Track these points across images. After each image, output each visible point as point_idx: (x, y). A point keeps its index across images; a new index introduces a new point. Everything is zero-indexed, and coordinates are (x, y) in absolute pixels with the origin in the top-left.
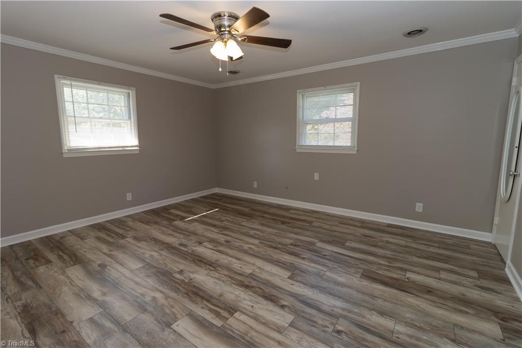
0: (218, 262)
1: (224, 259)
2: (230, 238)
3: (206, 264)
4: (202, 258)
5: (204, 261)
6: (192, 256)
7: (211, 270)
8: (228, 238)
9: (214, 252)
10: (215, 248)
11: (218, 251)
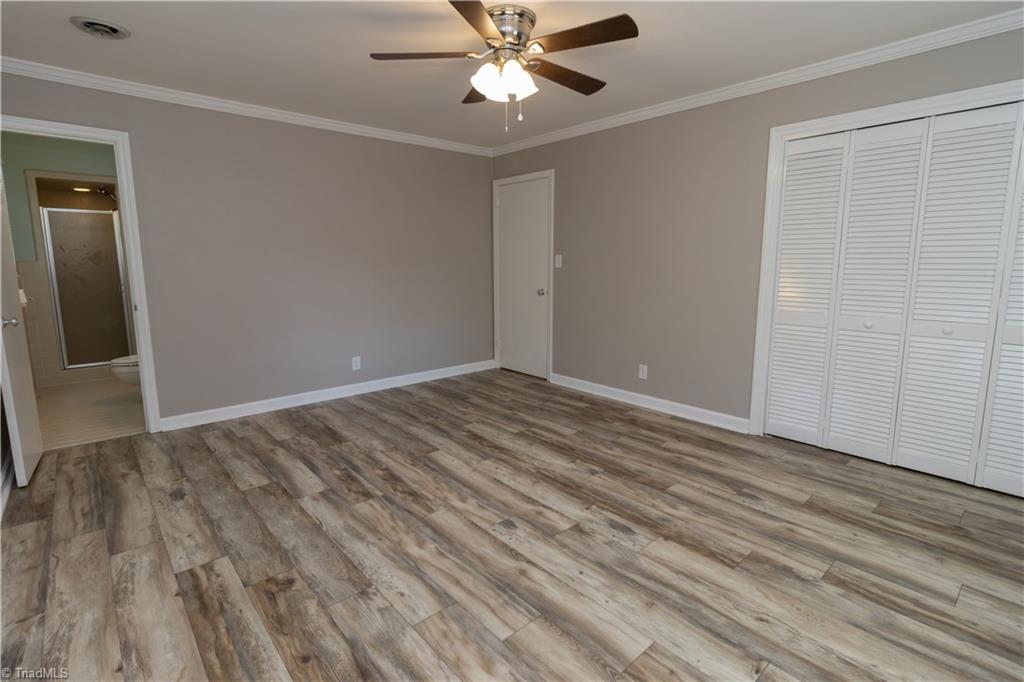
0: (534, 479)
1: (524, 485)
2: (500, 537)
3: (555, 480)
4: (565, 492)
5: (559, 485)
6: (585, 496)
7: (544, 469)
8: (504, 538)
9: (540, 500)
10: (541, 509)
11: (533, 502)
